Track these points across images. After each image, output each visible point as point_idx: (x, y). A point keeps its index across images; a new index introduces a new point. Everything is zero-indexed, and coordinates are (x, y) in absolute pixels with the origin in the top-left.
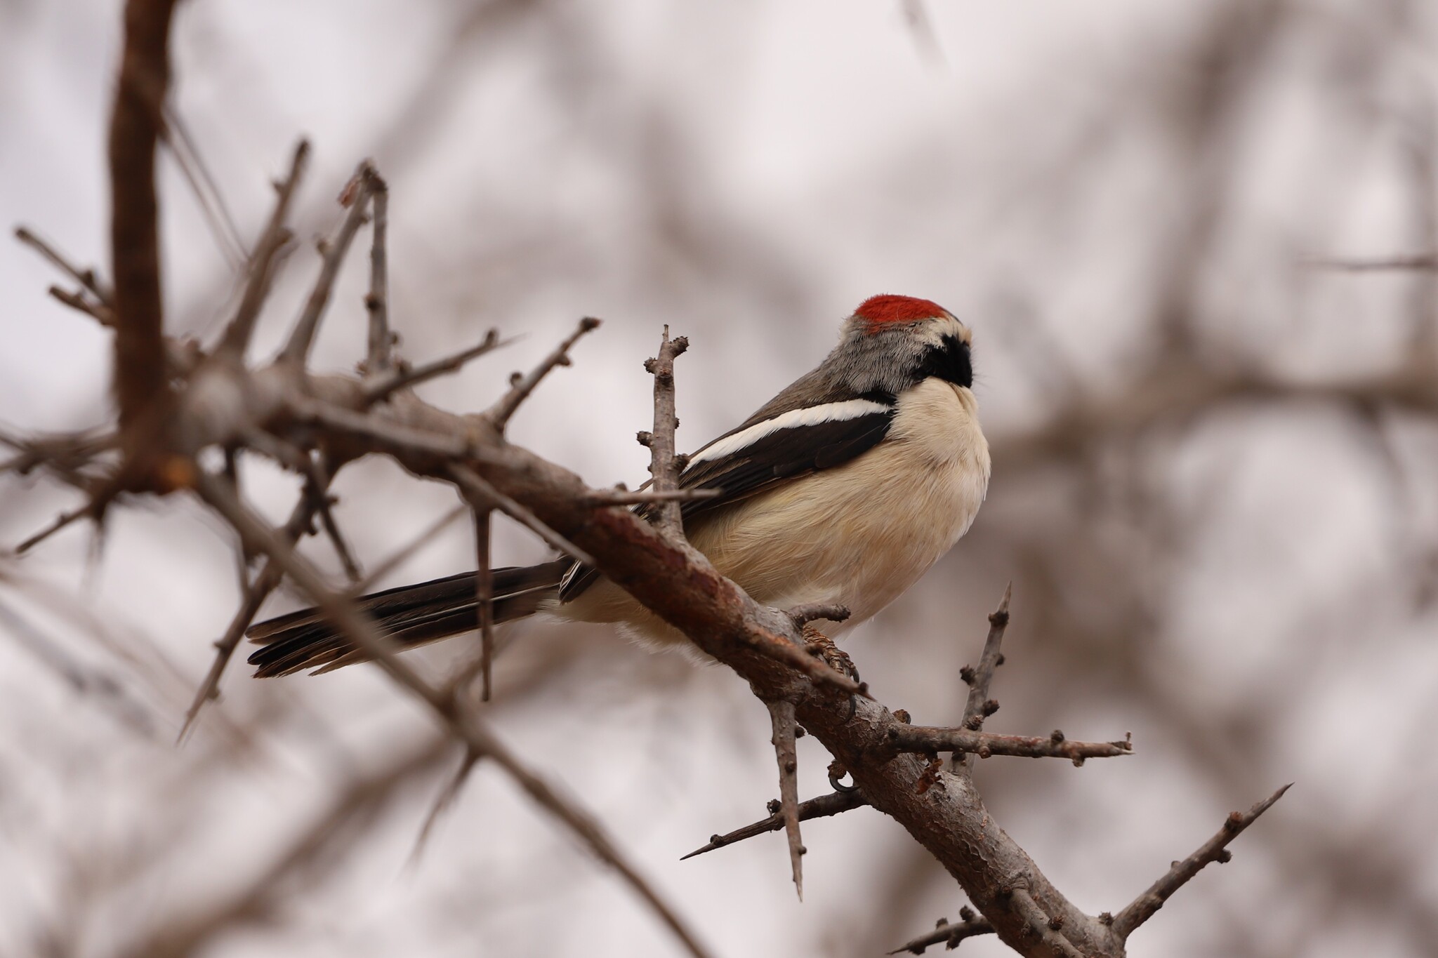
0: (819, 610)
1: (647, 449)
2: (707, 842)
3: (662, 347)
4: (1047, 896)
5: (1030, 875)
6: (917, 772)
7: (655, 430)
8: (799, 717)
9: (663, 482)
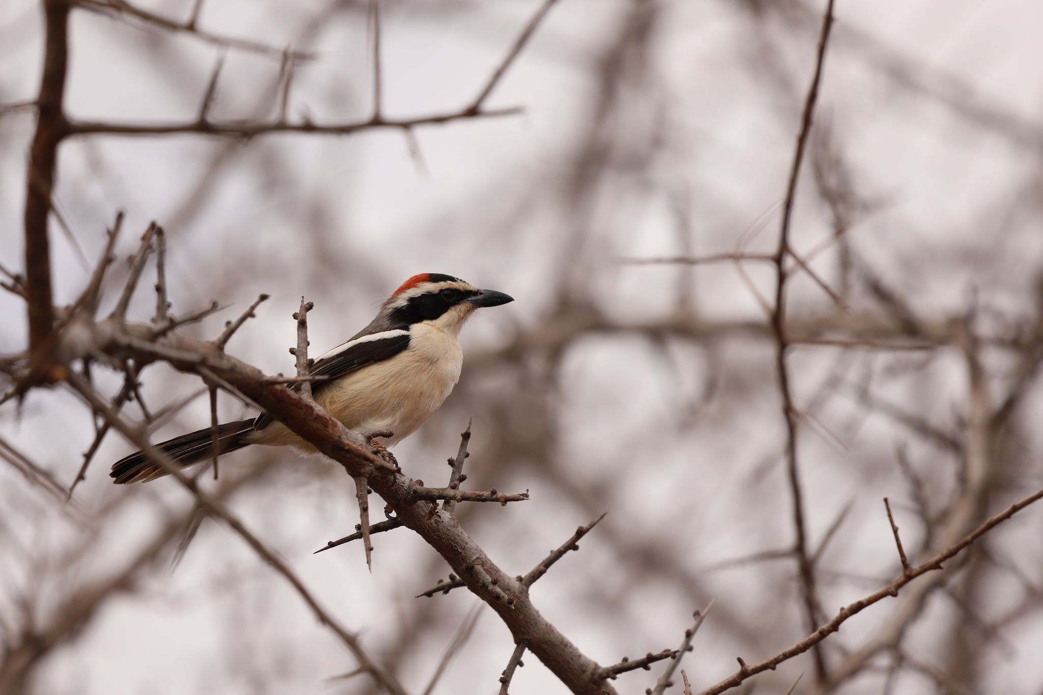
0: (378, 433)
1: (294, 357)
2: (327, 545)
3: (301, 307)
4: (491, 568)
5: (482, 558)
6: (427, 510)
7: (298, 347)
8: (369, 484)
9: (302, 372)
